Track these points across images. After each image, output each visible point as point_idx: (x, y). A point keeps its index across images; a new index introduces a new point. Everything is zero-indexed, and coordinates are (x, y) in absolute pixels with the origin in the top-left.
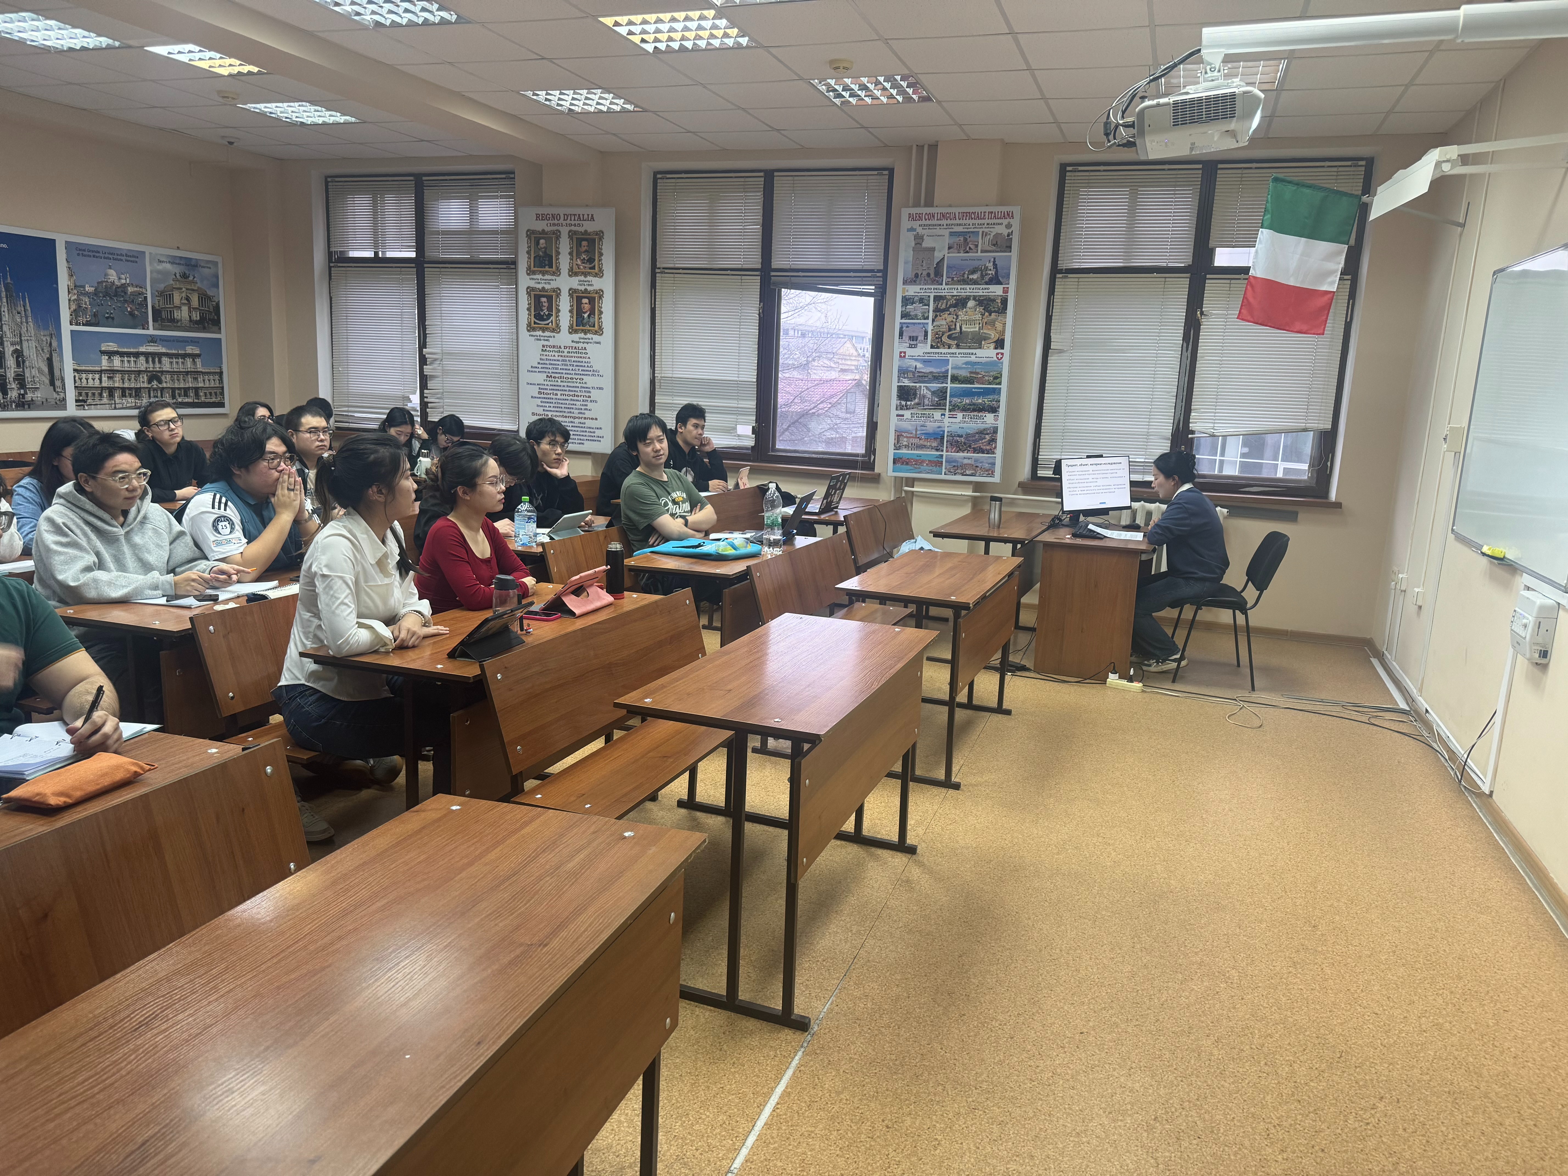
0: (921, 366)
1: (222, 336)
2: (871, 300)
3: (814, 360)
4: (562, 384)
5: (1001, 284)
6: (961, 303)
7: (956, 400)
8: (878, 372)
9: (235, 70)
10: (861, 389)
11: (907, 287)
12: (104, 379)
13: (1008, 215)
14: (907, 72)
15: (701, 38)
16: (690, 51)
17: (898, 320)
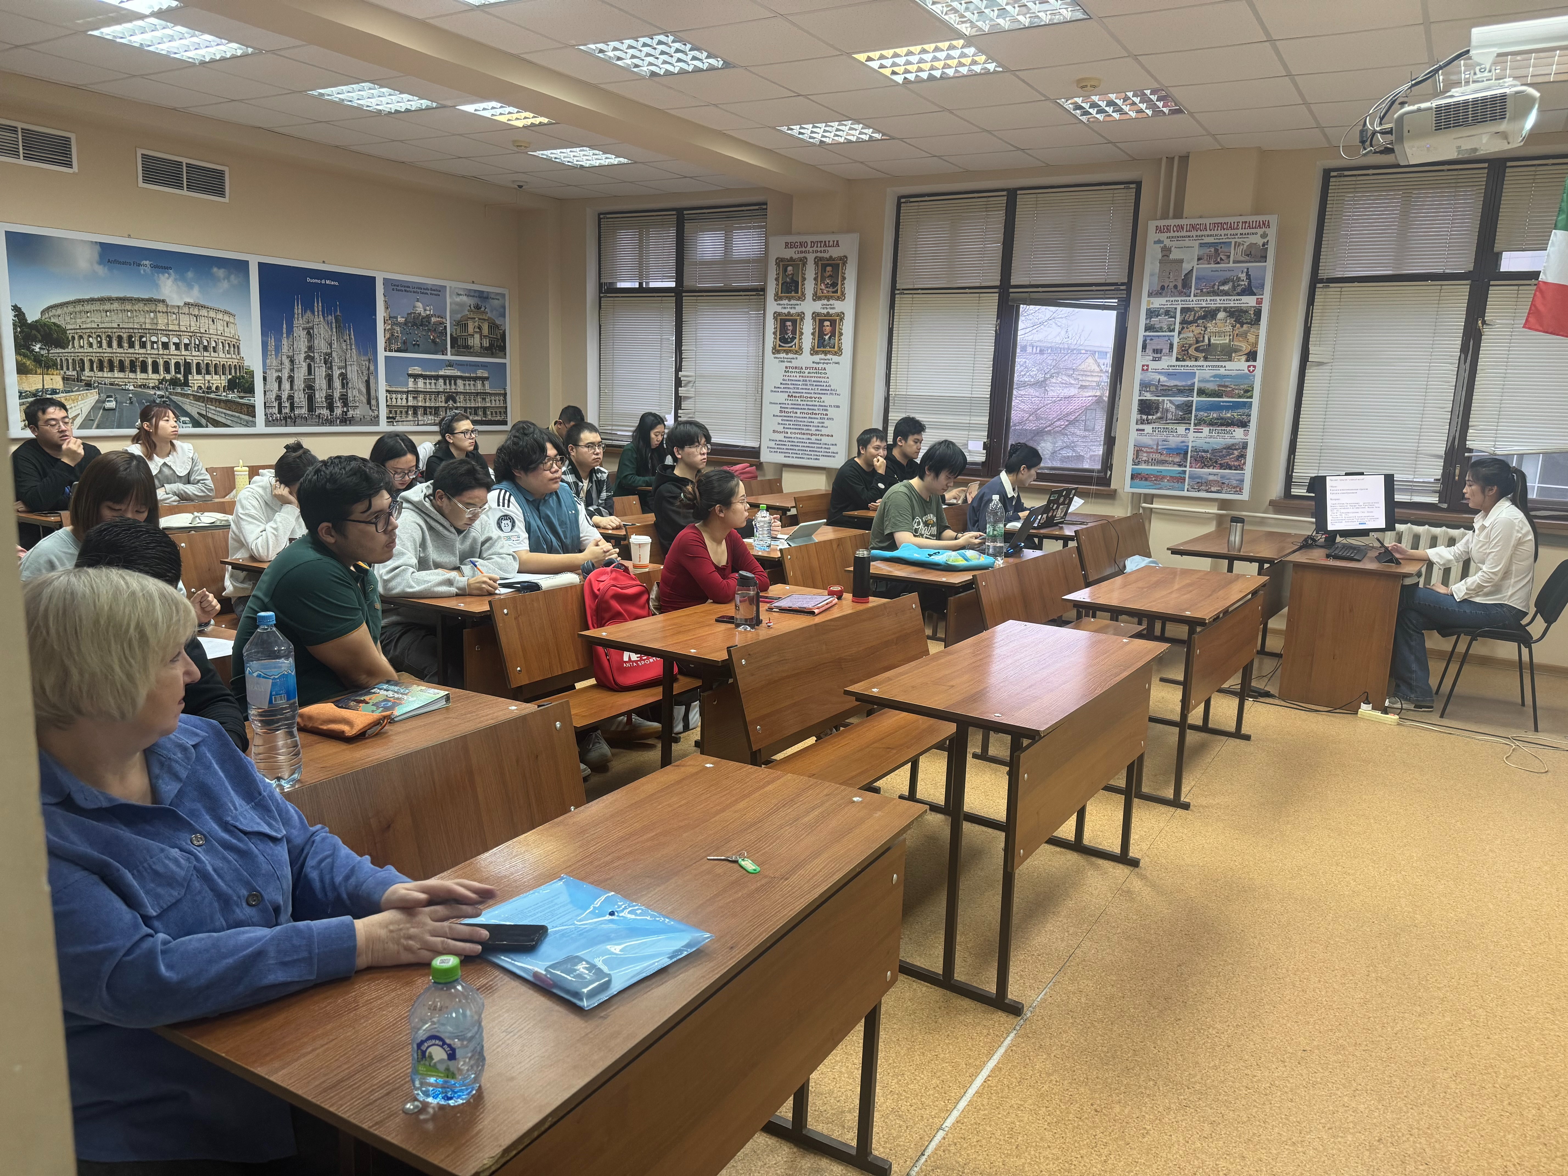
0: (1165, 379)
1: (507, 361)
2: (1113, 314)
3: (1052, 377)
4: (802, 403)
5: (1255, 295)
6: (1210, 314)
7: (1202, 414)
8: (1118, 386)
9: (529, 122)
10: (1101, 405)
11: (1152, 299)
12: (410, 398)
13: (1264, 224)
14: (1156, 86)
15: (950, 67)
16: (939, 79)
17: (1142, 333)
